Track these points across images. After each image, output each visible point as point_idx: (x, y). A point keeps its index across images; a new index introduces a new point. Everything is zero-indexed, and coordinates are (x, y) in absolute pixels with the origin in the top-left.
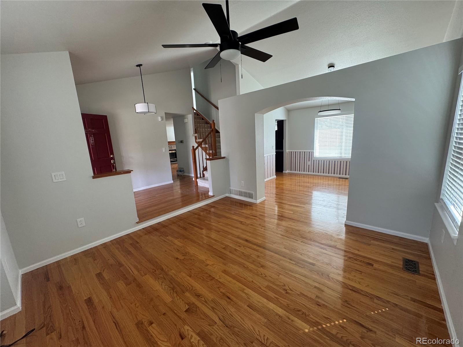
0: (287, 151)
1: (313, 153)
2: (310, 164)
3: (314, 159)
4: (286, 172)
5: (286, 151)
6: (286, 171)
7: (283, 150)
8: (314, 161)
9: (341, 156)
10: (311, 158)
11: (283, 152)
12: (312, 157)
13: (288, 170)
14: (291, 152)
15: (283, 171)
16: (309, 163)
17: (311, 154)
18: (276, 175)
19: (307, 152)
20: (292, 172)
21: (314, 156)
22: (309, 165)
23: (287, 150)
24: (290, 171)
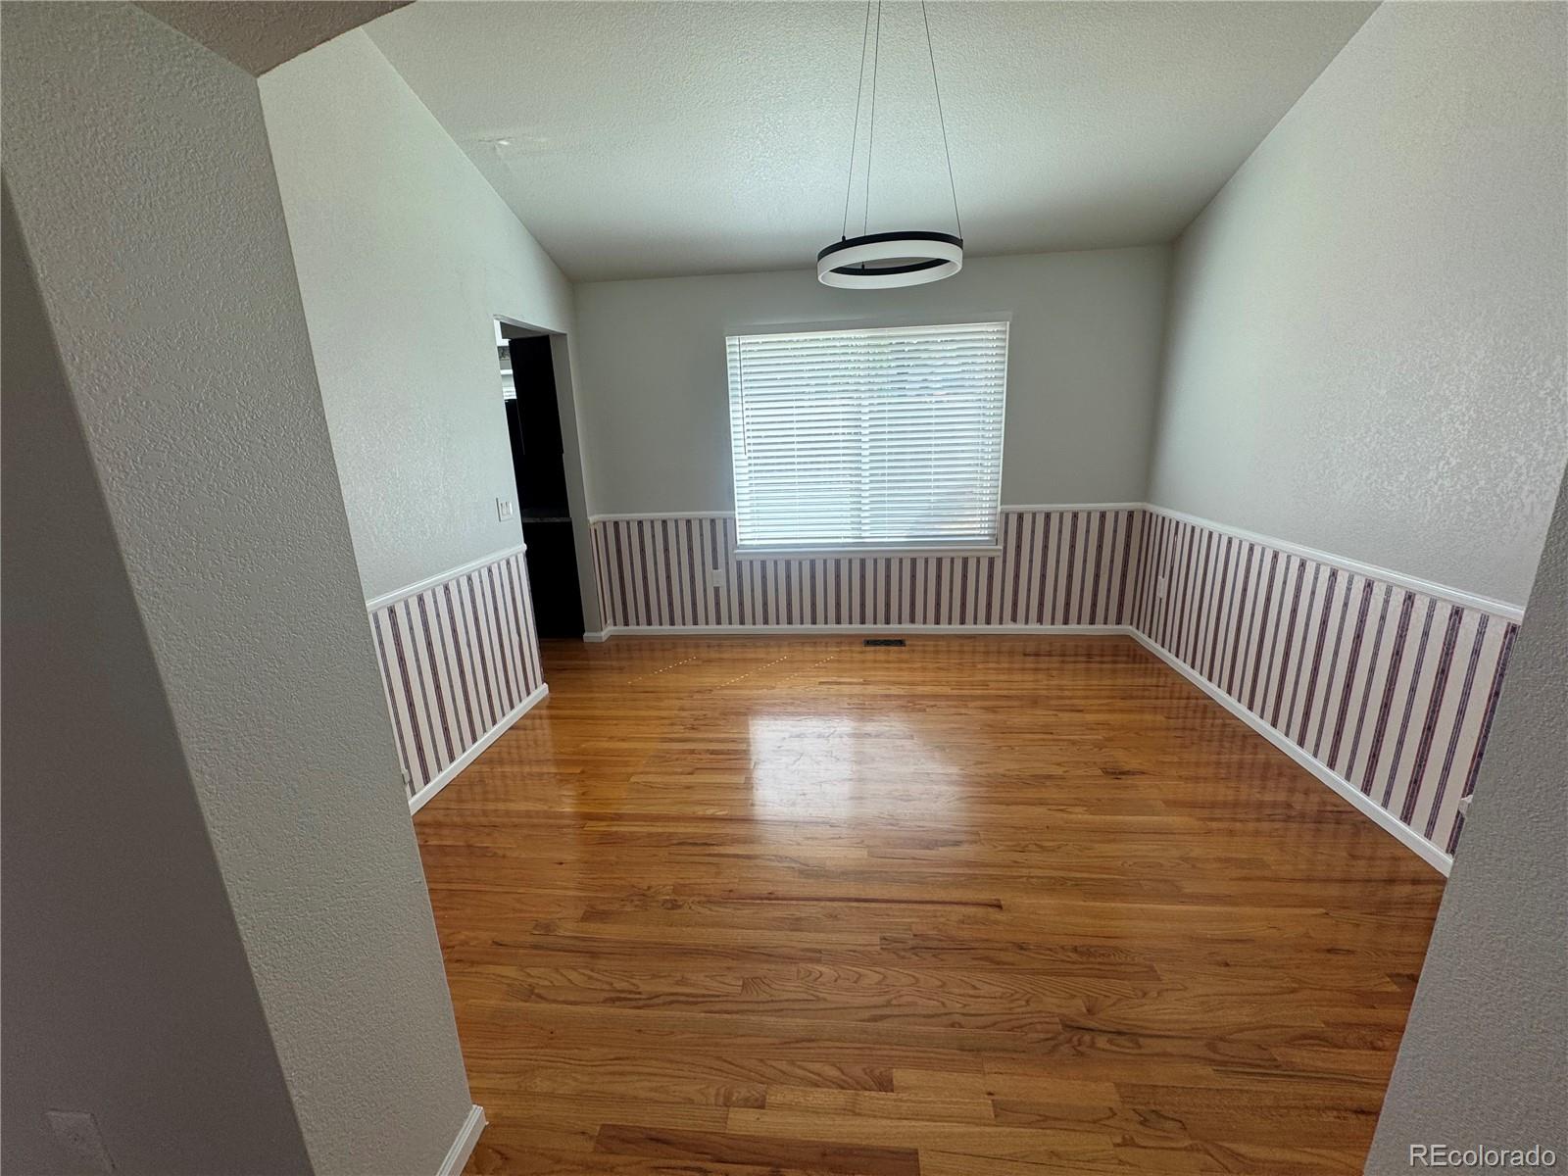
0: (592, 519)
1: (729, 524)
2: (723, 584)
3: (739, 558)
4: (603, 634)
5: (588, 521)
6: (602, 631)
7: (568, 515)
8: (739, 564)
9: (857, 533)
10: (726, 548)
11: (570, 525)
12: (730, 548)
13: (610, 621)
14: (616, 524)
15: (585, 635)
16: (716, 577)
17: (721, 530)
18: (544, 681)
19: (701, 521)
20: (632, 629)
21: (739, 542)
22: (717, 590)
23: (593, 514)
24: (621, 629)
